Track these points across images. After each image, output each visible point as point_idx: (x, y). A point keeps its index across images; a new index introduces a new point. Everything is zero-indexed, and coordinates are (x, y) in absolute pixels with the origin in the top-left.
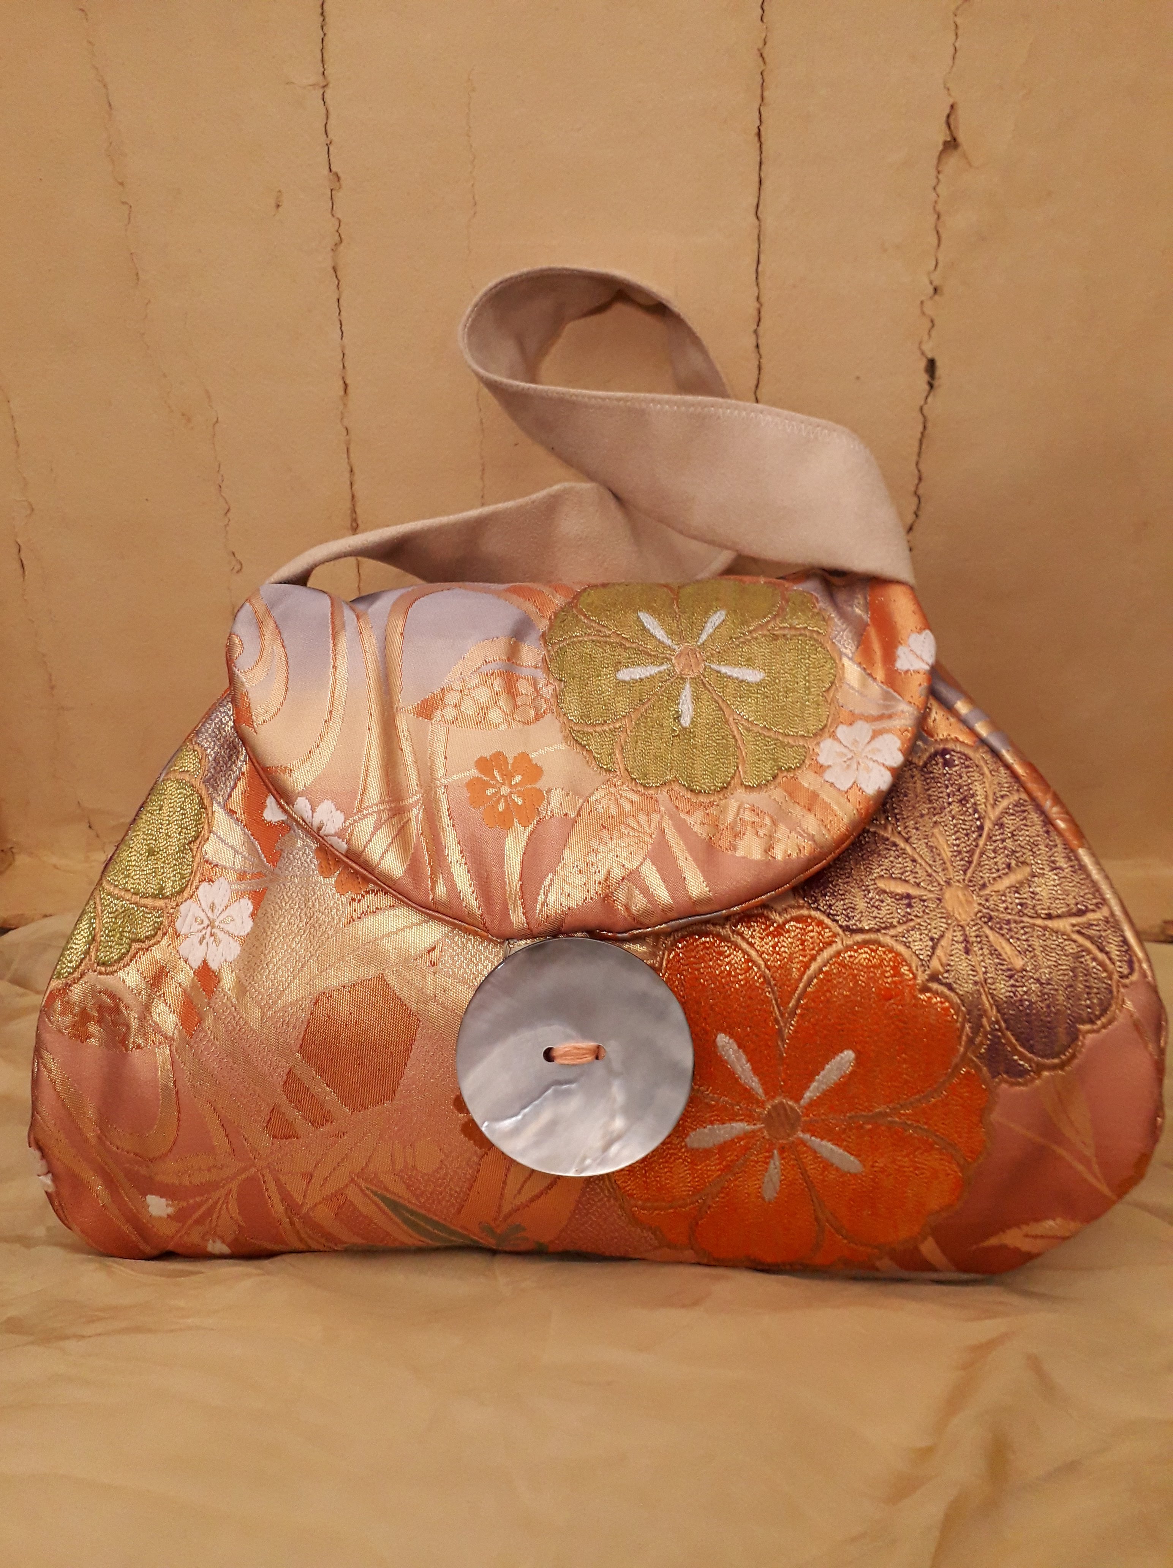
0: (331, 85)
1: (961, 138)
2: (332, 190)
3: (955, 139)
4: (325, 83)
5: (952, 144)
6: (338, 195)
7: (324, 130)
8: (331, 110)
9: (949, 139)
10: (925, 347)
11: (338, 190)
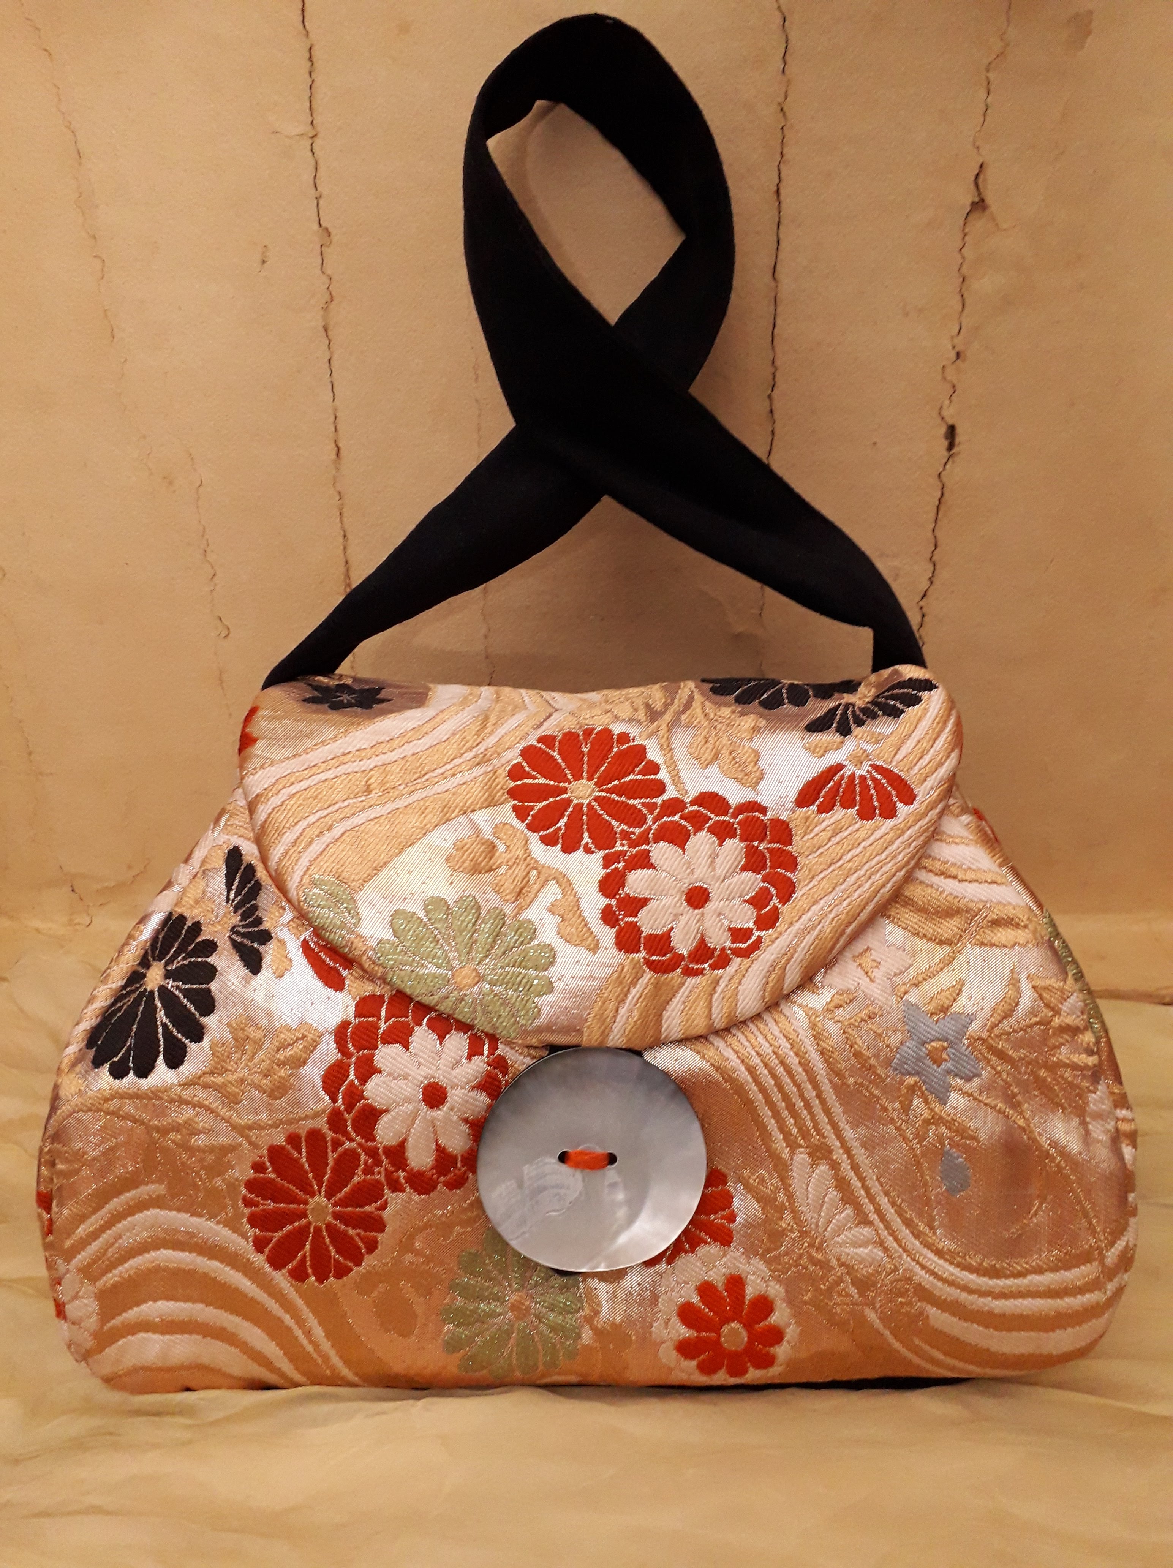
0: (319, 136)
1: (990, 199)
2: (322, 246)
3: (983, 200)
4: (314, 133)
5: (979, 205)
6: (328, 251)
7: (312, 183)
8: (321, 163)
9: (977, 199)
10: (945, 413)
11: (328, 246)
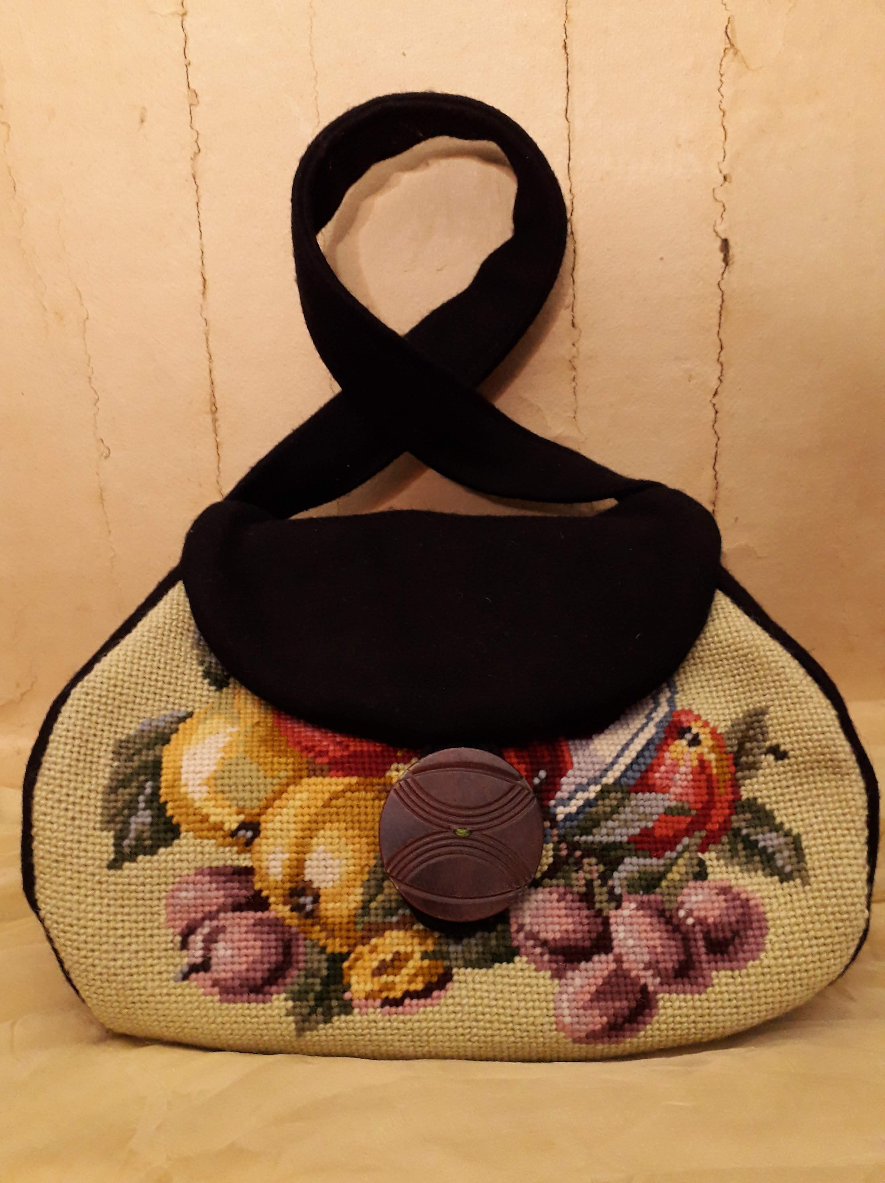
0: (189, 14)
1: (738, 43)
2: (190, 105)
3: (733, 47)
4: (184, 12)
5: (731, 50)
6: (196, 110)
7: (182, 53)
8: (189, 35)
9: (728, 45)
10: (719, 229)
11: (196, 105)
